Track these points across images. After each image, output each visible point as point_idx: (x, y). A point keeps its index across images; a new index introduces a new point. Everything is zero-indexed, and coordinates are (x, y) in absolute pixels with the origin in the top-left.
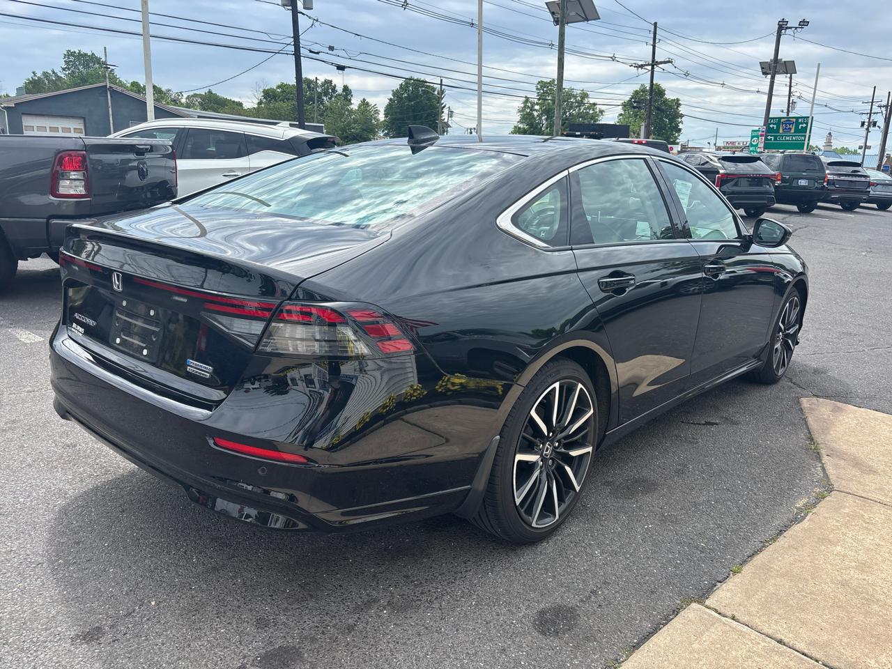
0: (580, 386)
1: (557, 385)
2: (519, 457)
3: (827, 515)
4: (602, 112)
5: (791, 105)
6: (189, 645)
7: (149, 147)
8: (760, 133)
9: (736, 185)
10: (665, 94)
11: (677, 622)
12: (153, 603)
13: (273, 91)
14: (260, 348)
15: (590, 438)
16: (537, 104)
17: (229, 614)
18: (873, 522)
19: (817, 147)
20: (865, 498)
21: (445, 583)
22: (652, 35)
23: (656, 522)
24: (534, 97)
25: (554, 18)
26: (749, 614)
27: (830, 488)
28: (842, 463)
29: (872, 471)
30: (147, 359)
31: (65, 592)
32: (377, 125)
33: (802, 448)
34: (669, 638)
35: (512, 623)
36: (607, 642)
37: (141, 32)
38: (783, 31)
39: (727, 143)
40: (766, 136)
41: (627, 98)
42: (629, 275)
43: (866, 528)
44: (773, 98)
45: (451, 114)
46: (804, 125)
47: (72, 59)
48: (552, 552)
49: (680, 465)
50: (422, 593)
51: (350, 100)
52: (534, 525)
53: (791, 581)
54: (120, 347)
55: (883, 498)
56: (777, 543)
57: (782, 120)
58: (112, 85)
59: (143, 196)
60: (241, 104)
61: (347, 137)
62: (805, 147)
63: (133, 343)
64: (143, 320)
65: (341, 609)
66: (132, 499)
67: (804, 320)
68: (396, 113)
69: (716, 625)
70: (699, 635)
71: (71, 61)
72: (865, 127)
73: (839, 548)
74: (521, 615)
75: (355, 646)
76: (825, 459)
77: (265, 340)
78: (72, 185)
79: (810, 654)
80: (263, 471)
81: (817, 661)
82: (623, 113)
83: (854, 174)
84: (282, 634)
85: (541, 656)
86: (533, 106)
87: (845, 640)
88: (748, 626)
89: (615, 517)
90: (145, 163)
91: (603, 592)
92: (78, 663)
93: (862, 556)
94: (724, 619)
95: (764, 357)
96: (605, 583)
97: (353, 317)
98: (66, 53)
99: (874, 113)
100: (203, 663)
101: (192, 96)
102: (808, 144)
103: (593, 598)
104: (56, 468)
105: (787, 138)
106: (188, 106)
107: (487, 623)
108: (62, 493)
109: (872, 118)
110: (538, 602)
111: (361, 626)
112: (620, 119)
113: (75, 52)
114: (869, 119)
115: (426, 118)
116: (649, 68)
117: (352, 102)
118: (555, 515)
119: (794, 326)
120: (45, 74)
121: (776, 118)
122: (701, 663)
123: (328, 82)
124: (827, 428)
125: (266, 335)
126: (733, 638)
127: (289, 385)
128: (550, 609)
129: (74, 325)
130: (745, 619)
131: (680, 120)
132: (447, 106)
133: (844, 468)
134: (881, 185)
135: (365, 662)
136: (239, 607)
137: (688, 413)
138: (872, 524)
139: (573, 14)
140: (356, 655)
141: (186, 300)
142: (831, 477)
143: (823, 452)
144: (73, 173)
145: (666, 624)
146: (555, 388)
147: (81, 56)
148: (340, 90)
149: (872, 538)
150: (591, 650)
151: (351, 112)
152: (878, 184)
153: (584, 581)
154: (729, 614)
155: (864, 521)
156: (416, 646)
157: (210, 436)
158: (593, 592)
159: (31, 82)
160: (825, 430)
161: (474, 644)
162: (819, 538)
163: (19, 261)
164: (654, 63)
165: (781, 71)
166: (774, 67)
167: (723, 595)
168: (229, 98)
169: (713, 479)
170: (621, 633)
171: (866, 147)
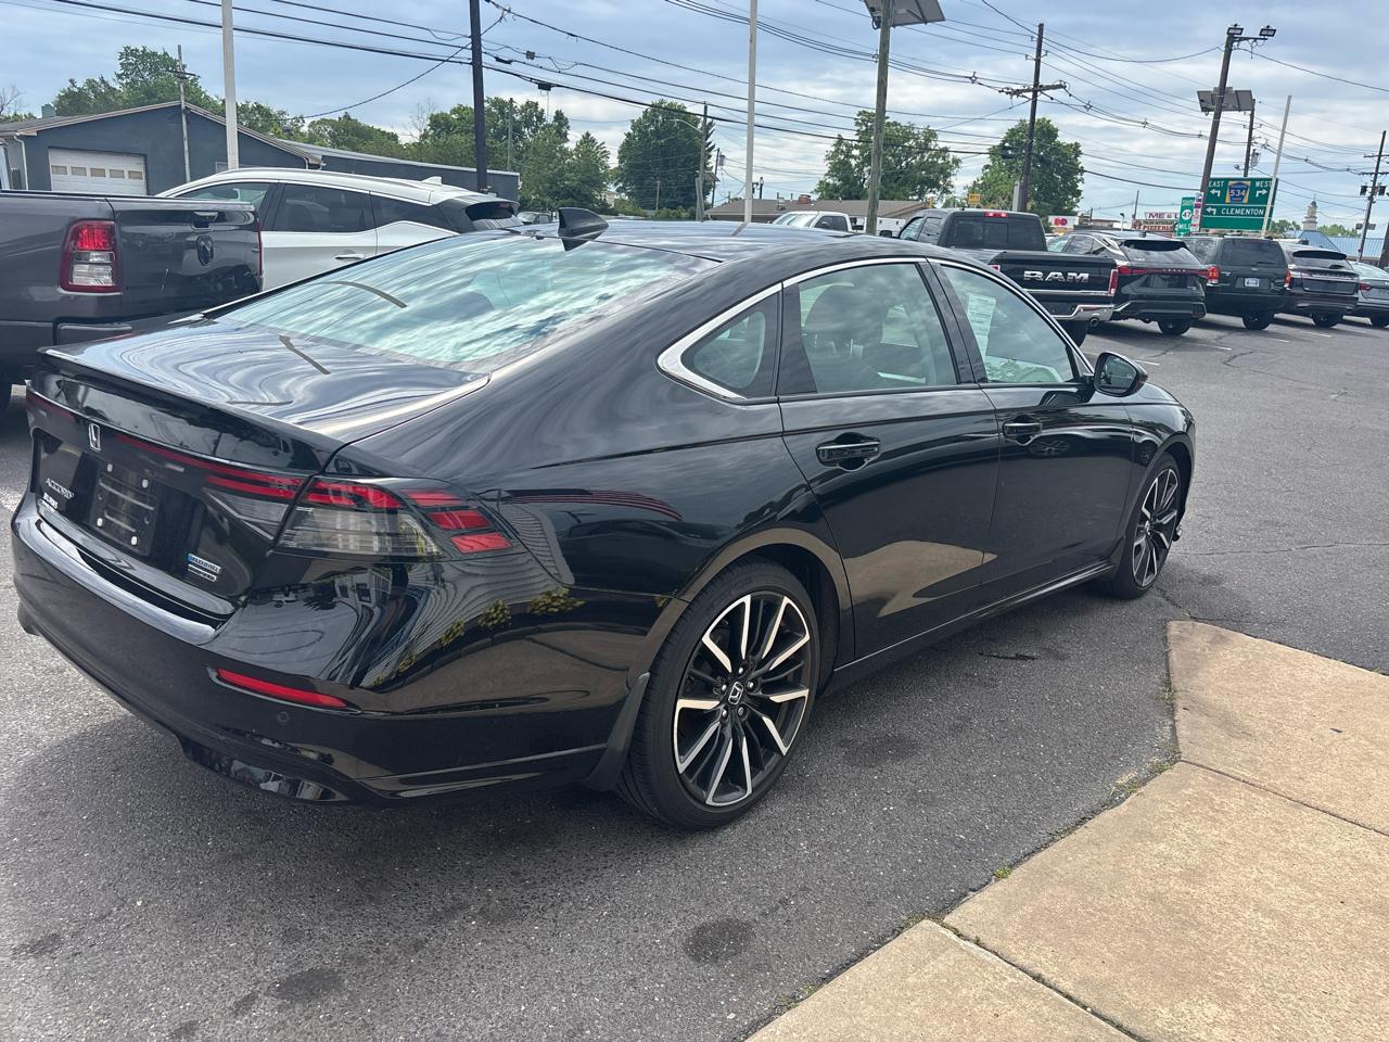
0: (786, 600)
1: (747, 600)
2: (682, 703)
3: (1158, 797)
4: (956, 162)
5: (1251, 158)
6: (182, 964)
7: (215, 214)
8: (1195, 202)
9: (1146, 284)
10: (1056, 136)
11: (894, 946)
12: (139, 903)
13: (444, 117)
14: (282, 541)
15: (806, 676)
16: (856, 147)
17: (247, 921)
18: (1226, 809)
19: (1294, 223)
20: (1223, 774)
21: (571, 884)
22: (1035, 45)
23: (903, 802)
24: (851, 136)
25: (874, 18)
26: (1003, 937)
27: (1173, 756)
28: (1204, 720)
29: (1247, 734)
30: (136, 550)
31: (15, 884)
32: (606, 175)
33: (1151, 696)
34: (875, 968)
35: (654, 943)
36: (786, 973)
37: (220, 23)
38: (1235, 44)
39: (1151, 214)
40: (1205, 208)
41: (998, 142)
42: (871, 439)
43: (1213, 819)
44: (1217, 144)
45: (721, 159)
46: (1264, 192)
47: (132, 60)
48: (737, 843)
49: (960, 718)
50: (533, 898)
51: (566, 134)
52: (709, 801)
53: (1078, 891)
54: (102, 532)
55: (1248, 774)
56: (1072, 837)
57: (1230, 183)
58: (190, 106)
59: (212, 288)
60: (394, 137)
61: (557, 193)
62: (1265, 226)
63: (120, 527)
64: (133, 494)
65: (411, 916)
66: (134, 751)
67: (1187, 503)
68: (637, 156)
69: (949, 951)
70: (919, 965)
71: (131, 64)
72: (1368, 194)
73: (1162, 846)
74: (670, 932)
75: (420, 971)
76: (1180, 714)
77: (287, 531)
78: (94, 273)
79: (1076, 997)
80: (284, 717)
81: (1085, 1007)
82: (991, 164)
83: (1335, 270)
84: (317, 952)
85: (685, 990)
86: (849, 151)
87: (1133, 979)
88: (997, 954)
89: (842, 793)
90: (209, 238)
91: (797, 902)
92: (19, 985)
93: (1195, 859)
94: (962, 943)
95: (1116, 559)
96: (805, 889)
97: (414, 499)
98: (122, 50)
99: (1382, 174)
100: (197, 989)
101: (319, 122)
102: (1269, 221)
103: (781, 911)
104: (29, 703)
105: (1237, 212)
106: (311, 140)
107: (618, 942)
108: (33, 741)
109: (1378, 181)
110: (699, 914)
111: (434, 942)
112: (986, 174)
113: (137, 50)
114: (1374, 182)
115: (683, 165)
116: (1030, 95)
117: (568, 137)
118: (746, 789)
119: (1169, 512)
120: (90, 82)
121: (1222, 179)
122: (913, 1004)
123: (531, 106)
124: (1196, 668)
125: (289, 524)
126: (969, 970)
127: (336, 596)
128: (714, 925)
129: (46, 496)
130: (994, 943)
131: (1079, 177)
132: (716, 148)
133: (1204, 728)
134: (1377, 287)
135: (430, 992)
136: (263, 912)
137: (994, 640)
138: (1223, 812)
139: (903, 11)
140: (418, 983)
141: (182, 470)
142: (1180, 741)
143: (1180, 703)
144: (94, 254)
145: (879, 948)
146: (743, 604)
147: (146, 56)
148: (550, 118)
149: (1216, 832)
150: (760, 983)
151: (565, 153)
152: (1372, 287)
153: (773, 886)
154: (973, 937)
155: (1212, 808)
156: (508, 971)
157: (212, 667)
158: (784, 902)
159: (67, 96)
160: (1191, 671)
161: (592, 970)
162: (1137, 831)
163: (13, 386)
164: (1037, 88)
165: (1230, 106)
166: (1220, 100)
167: (972, 912)
168: (376, 127)
169: (1005, 740)
170: (809, 959)
171: (1368, 226)
